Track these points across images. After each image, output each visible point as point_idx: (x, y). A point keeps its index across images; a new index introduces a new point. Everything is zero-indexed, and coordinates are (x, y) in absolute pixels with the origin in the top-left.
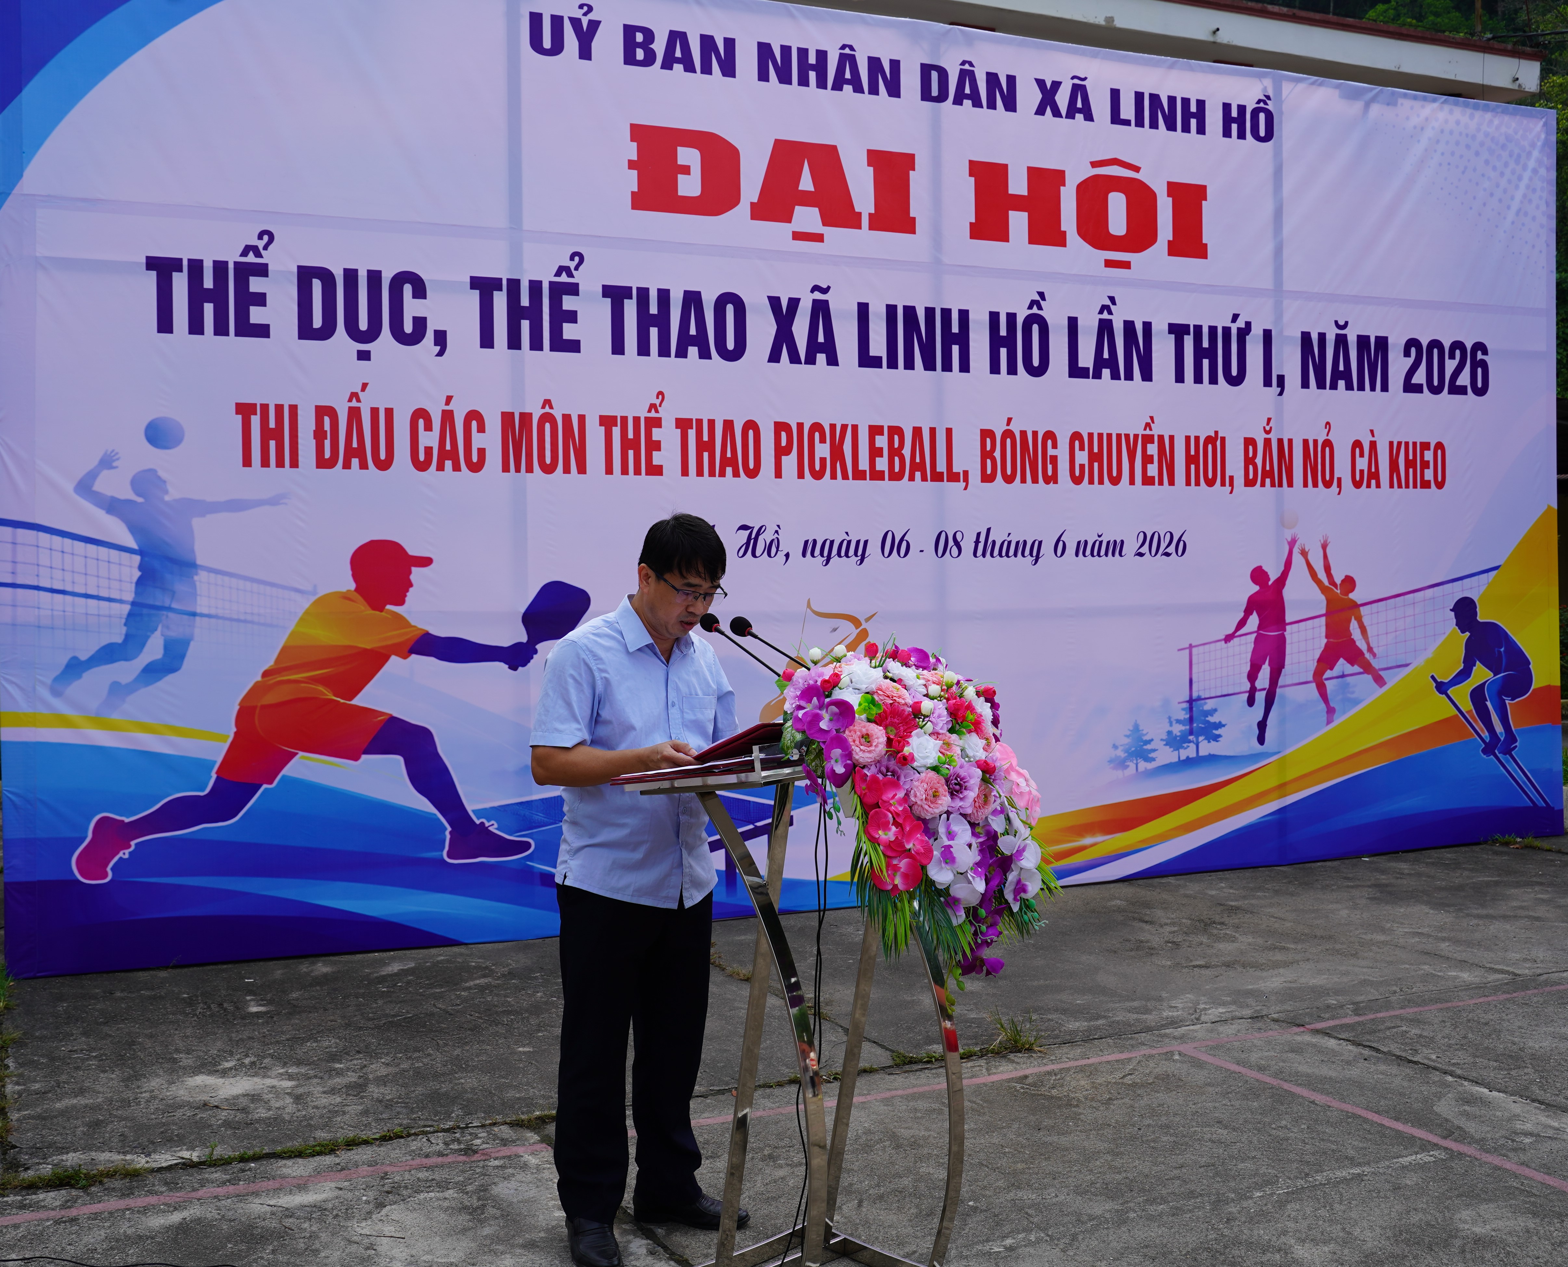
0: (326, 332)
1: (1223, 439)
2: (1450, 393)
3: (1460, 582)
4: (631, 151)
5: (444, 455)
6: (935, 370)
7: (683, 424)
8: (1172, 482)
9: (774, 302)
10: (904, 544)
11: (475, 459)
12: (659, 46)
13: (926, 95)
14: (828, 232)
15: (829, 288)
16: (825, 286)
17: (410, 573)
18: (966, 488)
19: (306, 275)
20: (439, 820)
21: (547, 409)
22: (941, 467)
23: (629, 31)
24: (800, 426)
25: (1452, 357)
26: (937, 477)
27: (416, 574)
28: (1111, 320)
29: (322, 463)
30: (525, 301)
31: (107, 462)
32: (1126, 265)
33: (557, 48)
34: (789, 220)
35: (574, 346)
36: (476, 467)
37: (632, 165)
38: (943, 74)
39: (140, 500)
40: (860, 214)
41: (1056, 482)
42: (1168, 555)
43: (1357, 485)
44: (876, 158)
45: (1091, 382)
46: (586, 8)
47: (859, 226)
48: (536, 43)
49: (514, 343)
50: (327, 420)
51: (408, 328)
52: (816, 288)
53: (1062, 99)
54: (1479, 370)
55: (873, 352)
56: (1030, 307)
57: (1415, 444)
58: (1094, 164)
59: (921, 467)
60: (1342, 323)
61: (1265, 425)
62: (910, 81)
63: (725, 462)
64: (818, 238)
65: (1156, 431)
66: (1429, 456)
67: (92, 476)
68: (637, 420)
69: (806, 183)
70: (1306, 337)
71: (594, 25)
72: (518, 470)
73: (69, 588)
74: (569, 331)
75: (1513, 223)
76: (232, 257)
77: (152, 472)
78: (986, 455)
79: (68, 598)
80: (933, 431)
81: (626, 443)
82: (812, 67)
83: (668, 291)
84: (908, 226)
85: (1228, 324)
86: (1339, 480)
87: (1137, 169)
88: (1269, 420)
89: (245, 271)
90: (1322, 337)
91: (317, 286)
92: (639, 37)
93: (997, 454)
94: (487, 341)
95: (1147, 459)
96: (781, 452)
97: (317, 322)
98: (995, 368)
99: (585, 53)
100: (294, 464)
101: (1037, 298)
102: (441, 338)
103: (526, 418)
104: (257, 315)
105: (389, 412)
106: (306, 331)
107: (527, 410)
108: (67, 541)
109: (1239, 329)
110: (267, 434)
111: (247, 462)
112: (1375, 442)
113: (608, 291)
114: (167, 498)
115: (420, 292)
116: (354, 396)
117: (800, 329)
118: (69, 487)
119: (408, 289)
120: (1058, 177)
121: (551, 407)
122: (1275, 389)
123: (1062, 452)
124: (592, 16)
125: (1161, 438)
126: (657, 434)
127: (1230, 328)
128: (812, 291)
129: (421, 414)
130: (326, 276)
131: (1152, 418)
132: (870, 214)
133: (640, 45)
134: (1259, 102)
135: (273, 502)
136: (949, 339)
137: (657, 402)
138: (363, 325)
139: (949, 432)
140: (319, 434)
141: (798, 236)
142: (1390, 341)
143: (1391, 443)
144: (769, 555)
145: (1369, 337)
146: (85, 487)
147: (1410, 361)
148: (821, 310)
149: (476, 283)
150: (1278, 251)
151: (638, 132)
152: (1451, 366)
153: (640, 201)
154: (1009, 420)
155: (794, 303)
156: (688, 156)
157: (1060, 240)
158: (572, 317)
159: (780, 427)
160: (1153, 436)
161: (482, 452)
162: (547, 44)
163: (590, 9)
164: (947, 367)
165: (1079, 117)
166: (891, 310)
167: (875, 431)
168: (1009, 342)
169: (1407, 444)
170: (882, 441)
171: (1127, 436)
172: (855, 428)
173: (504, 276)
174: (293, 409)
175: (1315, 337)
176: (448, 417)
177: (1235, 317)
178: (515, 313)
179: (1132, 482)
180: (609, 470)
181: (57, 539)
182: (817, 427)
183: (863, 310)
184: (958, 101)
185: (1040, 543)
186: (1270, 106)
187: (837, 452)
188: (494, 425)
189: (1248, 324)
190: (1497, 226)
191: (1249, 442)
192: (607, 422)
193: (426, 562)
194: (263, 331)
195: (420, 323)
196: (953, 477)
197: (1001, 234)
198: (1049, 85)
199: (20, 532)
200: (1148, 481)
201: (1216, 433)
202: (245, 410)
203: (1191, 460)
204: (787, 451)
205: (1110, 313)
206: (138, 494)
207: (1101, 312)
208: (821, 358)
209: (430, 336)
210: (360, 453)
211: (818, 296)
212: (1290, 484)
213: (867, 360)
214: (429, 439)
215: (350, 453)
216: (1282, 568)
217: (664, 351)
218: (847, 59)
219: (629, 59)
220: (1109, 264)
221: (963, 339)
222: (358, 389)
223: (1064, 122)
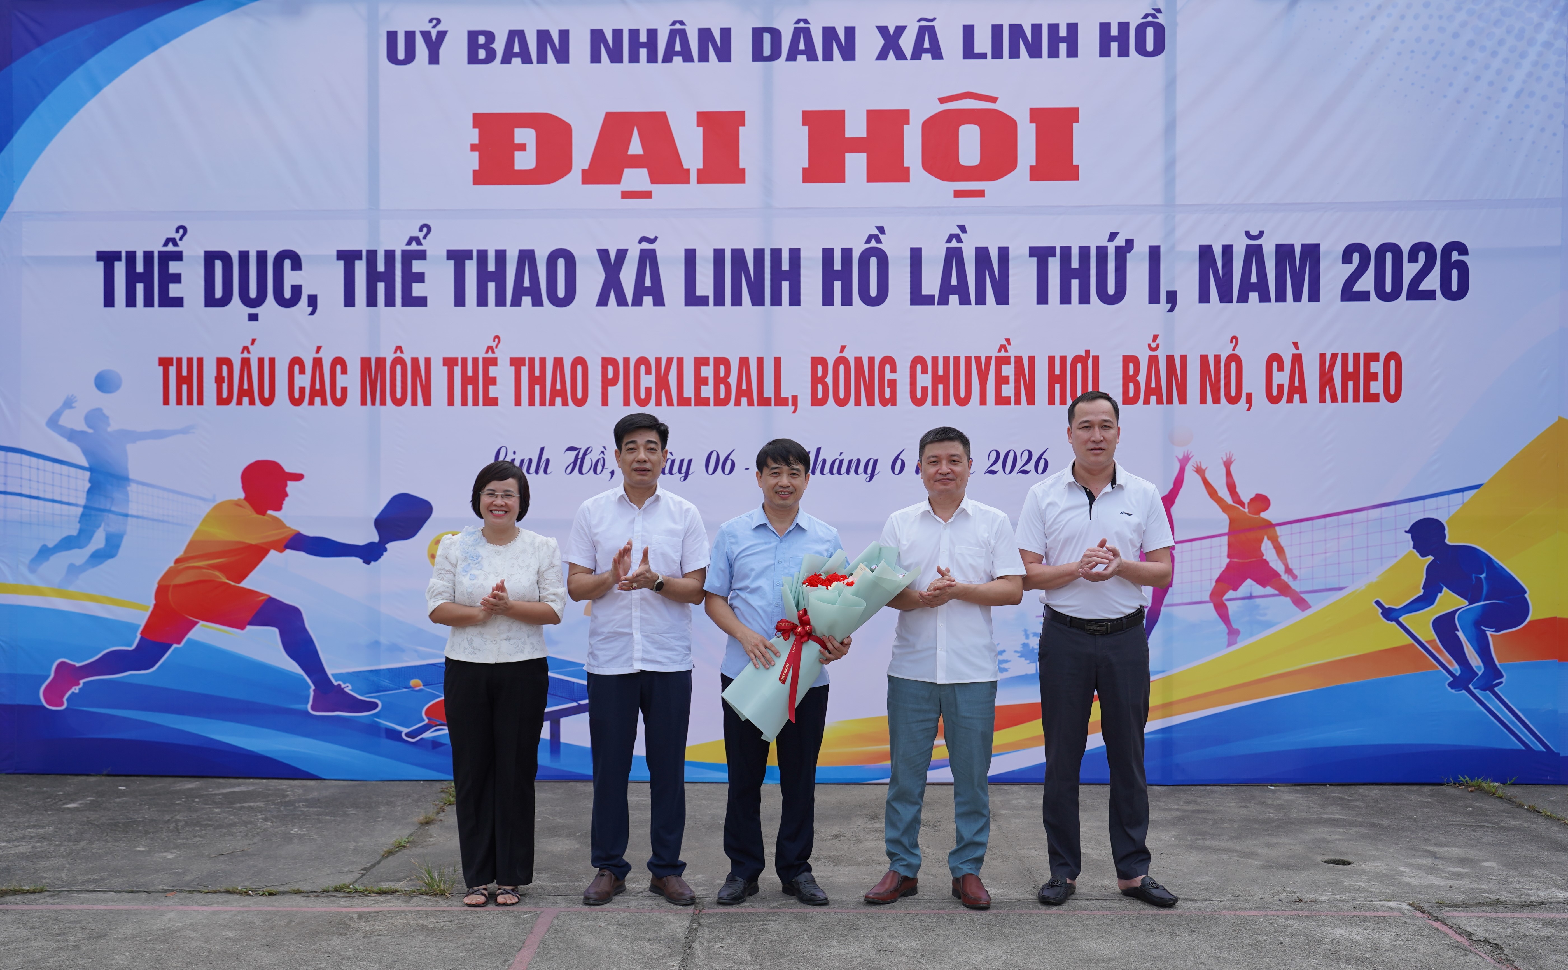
0: (225, 301)
1: (1096, 359)
2: (1409, 298)
3: (1421, 502)
4: (474, 136)
5: (314, 393)
6: (763, 304)
7: (517, 363)
8: (1031, 401)
9: (603, 254)
10: (729, 463)
11: (339, 395)
12: (499, 46)
13: (758, 55)
14: (656, 189)
15: (656, 238)
16: (652, 237)
17: (286, 485)
18: (794, 412)
19: (210, 257)
20: (305, 680)
21: (399, 354)
22: (769, 392)
23: (473, 36)
24: (626, 360)
25: (1413, 258)
26: (764, 402)
27: (291, 486)
28: (961, 249)
29: (222, 401)
30: (381, 267)
31: (68, 404)
32: (980, 194)
33: (410, 56)
34: (618, 182)
35: (422, 302)
36: (339, 402)
37: (473, 148)
38: (776, 34)
39: (90, 431)
40: (688, 170)
41: (894, 403)
42: (1025, 472)
43: (1274, 400)
44: (704, 119)
45: (936, 308)
46: (435, 22)
47: (687, 181)
48: (392, 57)
49: (372, 301)
50: (225, 368)
51: (287, 294)
52: (643, 239)
53: (907, 42)
54: (1455, 273)
55: (699, 292)
56: (868, 241)
57: (1356, 356)
58: (942, 100)
59: (748, 393)
60: (1254, 233)
61: (1150, 341)
62: (742, 45)
63: (555, 393)
64: (647, 195)
65: (1012, 353)
66: (1377, 367)
67: (58, 414)
68: (475, 360)
69: (636, 147)
70: (1205, 252)
71: (442, 35)
72: (373, 403)
73: (41, 495)
74: (418, 290)
75: (1510, 106)
76: (157, 247)
77: (99, 410)
78: (816, 380)
79: (41, 502)
80: (760, 361)
81: (466, 380)
82: (643, 45)
83: (504, 251)
84: (739, 176)
85: (1104, 242)
86: (1249, 397)
87: (994, 100)
88: (1155, 337)
89: (166, 258)
90: (1227, 250)
91: (218, 265)
92: (482, 40)
93: (829, 380)
94: (349, 301)
95: (1001, 380)
96: (607, 383)
97: (219, 293)
98: (828, 300)
99: (434, 59)
100: (200, 402)
101: (876, 232)
102: (313, 301)
103: (381, 361)
104: (174, 290)
105: (272, 361)
106: (210, 301)
107: (382, 356)
108: (41, 461)
109: (1118, 248)
110: (181, 380)
111: (166, 402)
112: (1300, 355)
113: (452, 255)
114: (109, 429)
115: (297, 264)
116: (246, 349)
117: (628, 277)
118: (43, 422)
119: (287, 263)
120: (903, 116)
121: (402, 352)
122: (1164, 305)
123: (902, 377)
124: (440, 28)
125: (1019, 360)
126: (493, 371)
127: (1106, 247)
128: (640, 242)
129: (297, 361)
130: (225, 257)
131: (1008, 340)
132: (698, 170)
133: (482, 46)
134: (1146, 16)
135: (185, 431)
136: (778, 275)
137: (494, 344)
138: (253, 294)
139: (777, 361)
140: (219, 380)
141: (626, 195)
142: (1322, 249)
143: (1322, 356)
144: (595, 472)
145: (1293, 245)
146: (53, 422)
147: (1351, 268)
148: (648, 259)
149: (342, 255)
150: (1170, 165)
151: (479, 120)
152: (1410, 270)
153: (479, 178)
154: (843, 348)
155: (622, 254)
156: (525, 136)
157: (903, 175)
158: (420, 278)
159: (607, 362)
160: (1009, 357)
161: (344, 390)
162: (401, 55)
163: (439, 21)
164: (776, 301)
165: (927, 57)
166: (719, 254)
167: (701, 362)
168: (845, 275)
169: (1345, 356)
170: (707, 372)
171: (978, 359)
172: (680, 361)
173: (364, 248)
174: (200, 361)
175: (1218, 251)
176: (318, 363)
177: (1113, 236)
178: (373, 277)
179: (983, 402)
180: (451, 402)
181: (34, 460)
182: (643, 361)
183: (690, 257)
184: (792, 57)
185: (876, 461)
186: (1161, 19)
187: (662, 382)
188: (354, 368)
189: (1130, 243)
190: (1485, 113)
191: (1129, 360)
192: (450, 363)
193: (298, 477)
194: (178, 302)
195: (297, 290)
196: (781, 401)
197: (838, 176)
198: (892, 31)
199: (10, 454)
200: (1001, 400)
201: (1087, 352)
202: (165, 363)
203: (1053, 379)
204: (614, 382)
205: (959, 240)
206: (90, 427)
207: (949, 240)
208: (648, 300)
209: (304, 299)
210: (249, 393)
211: (645, 246)
212: (1183, 400)
213: (692, 299)
214: (303, 381)
215: (242, 393)
216: (1171, 486)
217: (500, 301)
218: (678, 33)
219: (473, 59)
220: (958, 194)
221: (794, 275)
222: (248, 344)
223: (909, 64)
